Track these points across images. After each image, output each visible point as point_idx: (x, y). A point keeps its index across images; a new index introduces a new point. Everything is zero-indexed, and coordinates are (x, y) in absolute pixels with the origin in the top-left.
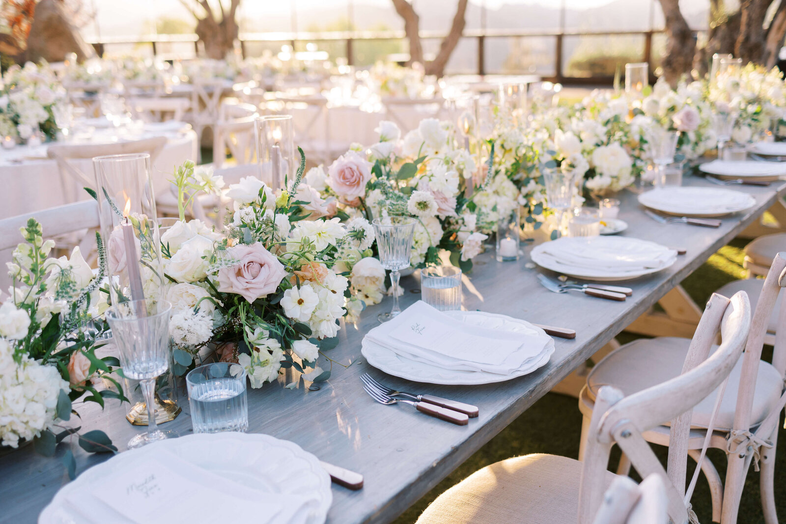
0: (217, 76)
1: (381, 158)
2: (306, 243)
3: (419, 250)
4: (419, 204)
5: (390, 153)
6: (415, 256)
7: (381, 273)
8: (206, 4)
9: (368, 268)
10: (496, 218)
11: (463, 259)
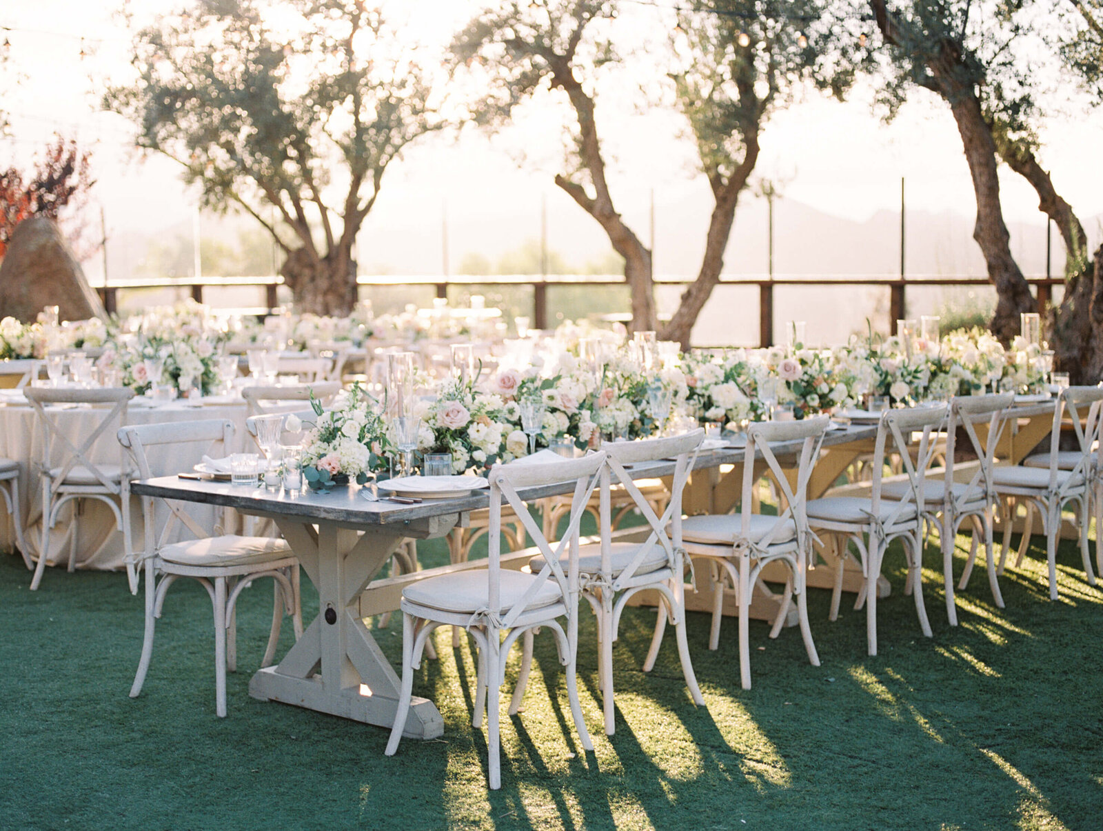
1: (530, 376)
2: (481, 406)
3: (550, 431)
4: (549, 398)
5: (537, 374)
6: (549, 435)
7: (525, 440)
8: (301, 224)
9: (517, 436)
10: (612, 422)
11: (582, 440)
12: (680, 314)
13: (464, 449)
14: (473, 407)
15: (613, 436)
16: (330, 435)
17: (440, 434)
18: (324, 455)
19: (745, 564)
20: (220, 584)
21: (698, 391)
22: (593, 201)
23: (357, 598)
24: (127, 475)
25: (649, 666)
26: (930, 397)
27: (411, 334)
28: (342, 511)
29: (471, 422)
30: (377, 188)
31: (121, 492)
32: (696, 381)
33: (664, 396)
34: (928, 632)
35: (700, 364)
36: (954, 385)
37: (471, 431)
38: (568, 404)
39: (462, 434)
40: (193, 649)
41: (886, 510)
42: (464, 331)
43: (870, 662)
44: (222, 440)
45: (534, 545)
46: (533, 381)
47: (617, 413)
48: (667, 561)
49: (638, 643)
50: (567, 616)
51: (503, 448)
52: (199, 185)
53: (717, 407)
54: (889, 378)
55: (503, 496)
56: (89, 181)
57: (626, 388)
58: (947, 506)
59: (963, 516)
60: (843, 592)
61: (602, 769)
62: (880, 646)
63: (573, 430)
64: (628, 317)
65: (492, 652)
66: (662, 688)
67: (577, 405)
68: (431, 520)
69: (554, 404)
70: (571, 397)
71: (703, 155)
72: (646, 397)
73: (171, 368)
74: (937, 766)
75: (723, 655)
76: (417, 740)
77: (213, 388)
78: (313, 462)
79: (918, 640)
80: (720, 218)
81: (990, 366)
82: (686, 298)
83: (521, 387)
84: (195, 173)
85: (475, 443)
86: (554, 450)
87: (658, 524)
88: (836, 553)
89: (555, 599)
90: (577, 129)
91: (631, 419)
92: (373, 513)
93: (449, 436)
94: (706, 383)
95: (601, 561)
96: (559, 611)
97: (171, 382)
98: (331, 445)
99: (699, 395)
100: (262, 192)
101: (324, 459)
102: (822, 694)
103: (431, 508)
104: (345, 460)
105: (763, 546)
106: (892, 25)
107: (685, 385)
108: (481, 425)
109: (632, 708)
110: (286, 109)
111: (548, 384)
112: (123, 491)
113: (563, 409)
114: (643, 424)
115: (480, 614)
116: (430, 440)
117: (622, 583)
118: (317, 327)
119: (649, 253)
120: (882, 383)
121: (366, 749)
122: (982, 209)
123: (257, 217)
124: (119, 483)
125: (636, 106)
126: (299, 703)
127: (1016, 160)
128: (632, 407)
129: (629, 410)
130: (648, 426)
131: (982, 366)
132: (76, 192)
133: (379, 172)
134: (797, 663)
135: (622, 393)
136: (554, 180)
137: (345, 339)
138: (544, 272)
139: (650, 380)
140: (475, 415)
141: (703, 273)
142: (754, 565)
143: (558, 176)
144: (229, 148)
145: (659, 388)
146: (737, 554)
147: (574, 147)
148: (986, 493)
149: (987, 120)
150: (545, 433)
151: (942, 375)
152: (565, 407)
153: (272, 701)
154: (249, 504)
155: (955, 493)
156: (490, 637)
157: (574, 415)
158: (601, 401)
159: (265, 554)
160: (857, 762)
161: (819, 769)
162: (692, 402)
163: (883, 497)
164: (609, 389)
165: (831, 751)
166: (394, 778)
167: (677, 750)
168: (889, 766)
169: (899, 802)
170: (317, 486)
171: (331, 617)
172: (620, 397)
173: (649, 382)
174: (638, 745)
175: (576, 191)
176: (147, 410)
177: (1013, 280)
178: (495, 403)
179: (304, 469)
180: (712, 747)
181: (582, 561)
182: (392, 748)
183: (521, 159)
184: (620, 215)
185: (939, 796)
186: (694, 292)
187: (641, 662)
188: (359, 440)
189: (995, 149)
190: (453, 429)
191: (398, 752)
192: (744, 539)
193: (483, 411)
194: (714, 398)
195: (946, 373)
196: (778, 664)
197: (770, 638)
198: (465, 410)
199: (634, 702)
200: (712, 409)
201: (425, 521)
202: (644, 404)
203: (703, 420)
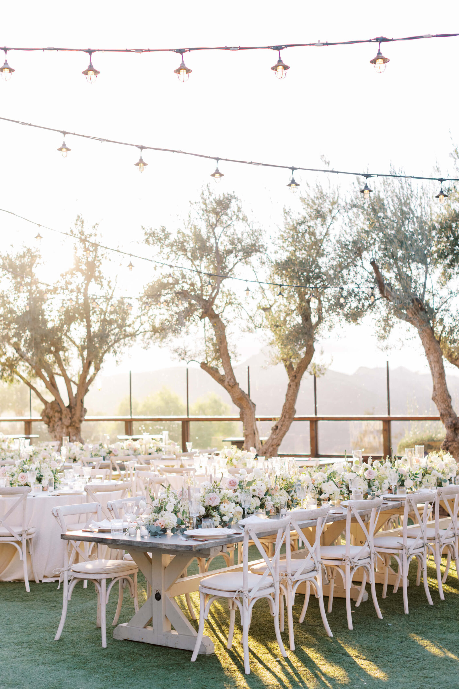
2: (225, 495)
3: (253, 507)
4: (253, 490)
5: (244, 479)
7: (242, 511)
9: (238, 509)
10: (279, 501)
12: (271, 438)
13: (218, 516)
14: (221, 496)
15: (280, 508)
16: (159, 510)
17: (207, 508)
18: (157, 519)
19: (348, 568)
20: (103, 582)
22: (223, 376)
23: (170, 588)
25: (301, 620)
26: (423, 486)
28: (174, 545)
29: (221, 503)
30: (98, 369)
31: (22, 540)
34: (431, 602)
36: (434, 481)
37: (221, 507)
38: (260, 493)
39: (217, 508)
40: (74, 618)
41: (410, 543)
43: (406, 617)
45: (262, 558)
46: (243, 482)
47: (280, 498)
48: (315, 567)
50: (275, 593)
53: (325, 493)
54: (403, 478)
55: (250, 536)
57: (284, 485)
58: (437, 541)
59: (445, 545)
60: (388, 585)
62: (410, 610)
63: (263, 506)
65: (245, 609)
66: (310, 630)
67: (265, 493)
68: (211, 549)
69: (254, 494)
70: (261, 490)
72: (294, 490)
74: (447, 660)
75: (335, 615)
76: (203, 655)
78: (152, 523)
79: (427, 607)
80: (293, 387)
81: (451, 470)
82: (275, 429)
85: (223, 513)
86: (256, 515)
87: (311, 550)
88: (385, 564)
89: (270, 585)
91: (287, 500)
92: (190, 546)
93: (211, 509)
94: (319, 482)
95: (286, 568)
96: (271, 590)
98: (160, 515)
99: (316, 487)
101: (157, 522)
102: (387, 631)
103: (213, 543)
104: (166, 522)
105: (356, 560)
106: (387, 290)
108: (226, 504)
111: (250, 483)
112: (23, 539)
113: (258, 496)
114: (292, 502)
115: (239, 592)
116: (203, 511)
117: (296, 578)
119: (254, 405)
120: (400, 479)
121: (181, 659)
122: (436, 385)
124: (21, 535)
126: (141, 640)
127: (452, 358)
128: (287, 494)
129: (285, 495)
130: (295, 503)
131: (446, 470)
134: (372, 618)
135: (282, 487)
136: (200, 366)
140: (222, 499)
142: (352, 569)
143: (202, 363)
145: (300, 485)
146: (344, 564)
148: (455, 535)
149: (437, 339)
150: (251, 507)
151: (427, 475)
153: (125, 640)
154: (125, 543)
155: (441, 534)
157: (263, 498)
158: (273, 491)
160: (410, 659)
161: (393, 662)
162: (314, 491)
163: (408, 537)
165: (397, 655)
166: (199, 670)
168: (425, 660)
169: (433, 675)
170: (154, 534)
171: (158, 597)
172: (281, 489)
173: (295, 482)
175: (213, 372)
177: (454, 422)
178: (230, 493)
179: (147, 526)
180: (342, 654)
181: (280, 567)
182: (194, 658)
184: (239, 384)
185: (450, 672)
186: (280, 426)
188: (173, 512)
189: (442, 354)
190: (213, 506)
191: (197, 660)
192: (347, 557)
193: (226, 498)
194: (323, 489)
195: (430, 474)
196: (363, 619)
197: (356, 607)
198: (218, 497)
200: (323, 494)
201: (209, 549)
202: (293, 493)
203: (319, 500)
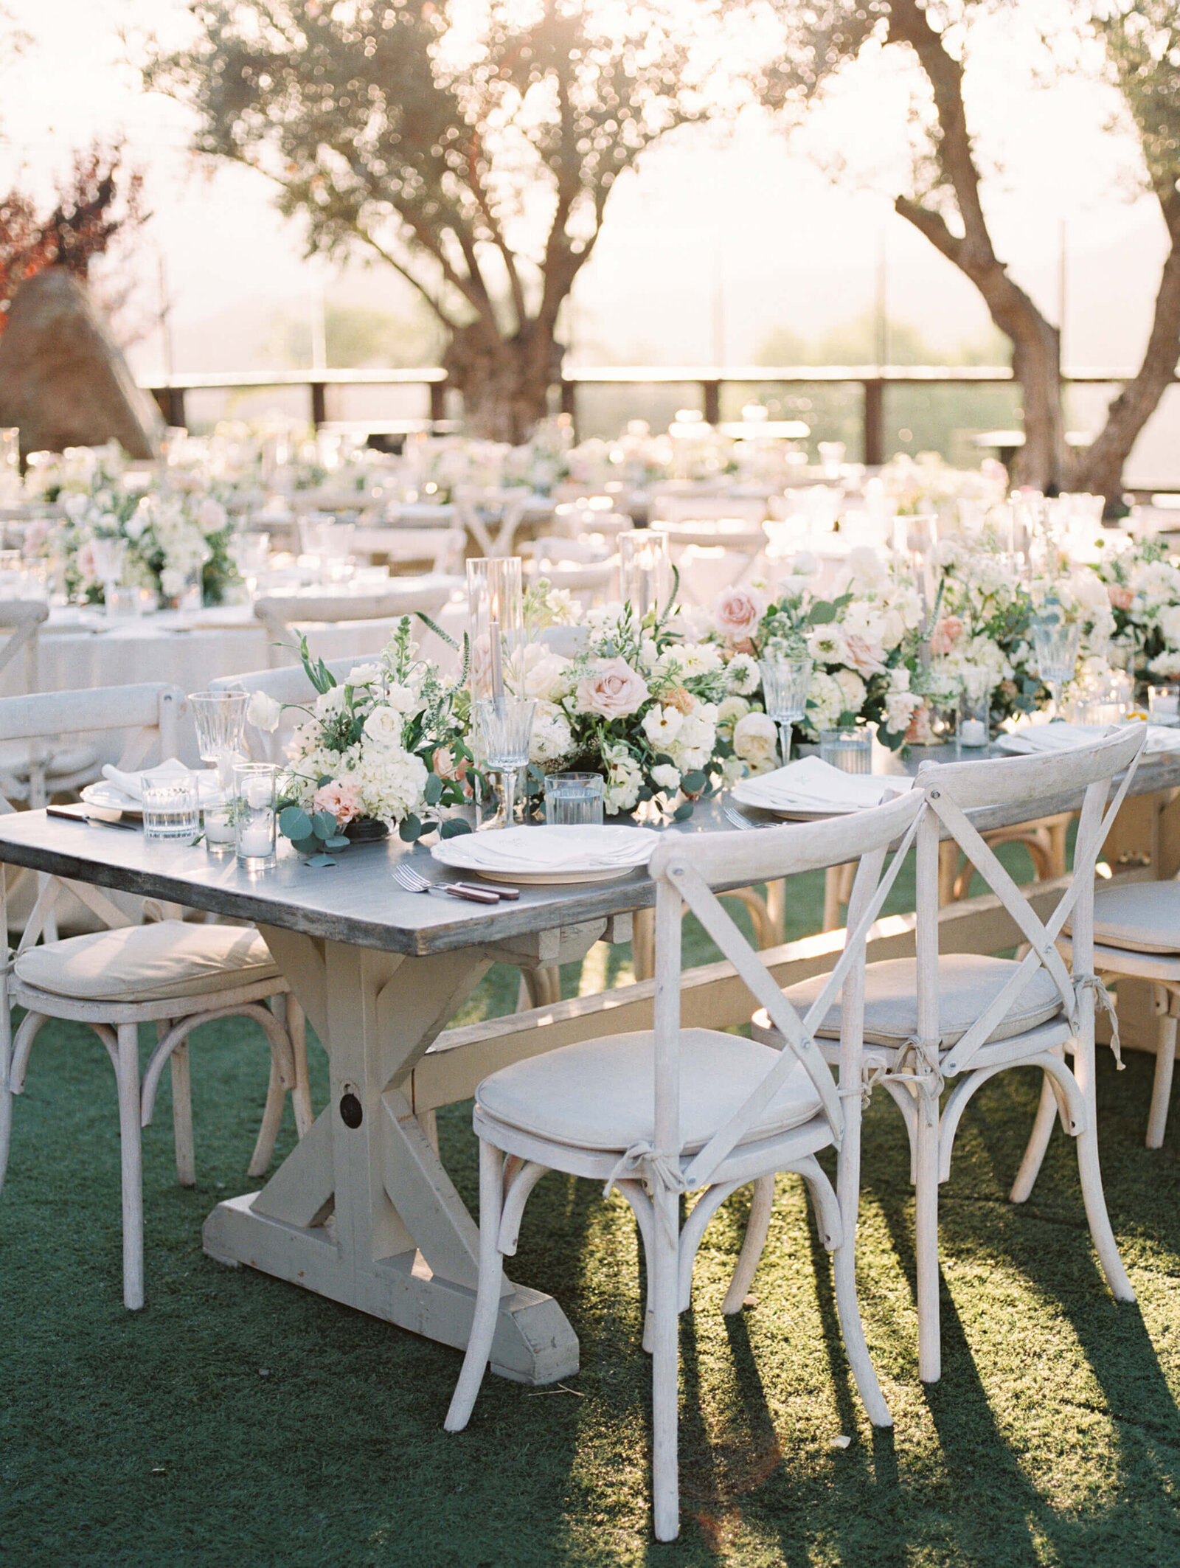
0: (508, 483)
1: (789, 596)
2: (675, 668)
3: (827, 712)
4: (822, 644)
5: (803, 590)
6: (822, 720)
7: (771, 732)
8: (473, 284)
9: (755, 725)
10: (957, 689)
11: (891, 730)
12: (1105, 437)
13: (633, 764)
14: (658, 670)
15: (958, 714)
16: (345, 735)
17: (585, 727)
18: (330, 779)
20: (127, 1036)
21: (1135, 618)
22: (959, 241)
23: (408, 1072)
24: (42, 764)
25: (1022, 1191)
27: (638, 474)
28: (338, 920)
29: (652, 701)
30: (600, 221)
32: (1130, 597)
33: (1064, 635)
35: (1141, 563)
37: (651, 724)
38: (863, 657)
39: (630, 729)
42: (732, 468)
44: (157, 726)
46: (795, 604)
47: (967, 670)
48: (1061, 1006)
49: (1003, 1124)
50: (838, 1147)
51: (723, 749)
52: (303, 218)
53: (1173, 651)
56: (141, 214)
57: (988, 614)
61: (908, 1484)
63: (873, 708)
64: (1015, 438)
66: (1047, 1250)
67: (885, 657)
68: (543, 934)
69: (833, 658)
70: (869, 641)
71: (1152, 159)
72: (1028, 637)
73: (149, 553)
76: (520, 1386)
77: (229, 592)
78: (308, 792)
80: (1177, 270)
82: (1117, 408)
83: (766, 623)
84: (297, 195)
85: (660, 748)
86: (833, 757)
89: (809, 1115)
90: (932, 114)
91: (997, 680)
92: (402, 931)
93: (601, 734)
94: (1151, 601)
95: (916, 1011)
96: (819, 1139)
97: (149, 579)
98: (345, 757)
99: (1136, 626)
100: (410, 230)
101: (328, 788)
103: (537, 912)
104: (371, 791)
107: (1109, 609)
108: (671, 710)
109: (984, 1306)
110: (439, 84)
111: (824, 613)
113: (852, 665)
114: (1021, 690)
115: (638, 1154)
116: (561, 742)
117: (960, 1060)
118: (472, 462)
119: (1056, 333)
123: (404, 272)
124: (26, 779)
125: (1035, 74)
126: (296, 1280)
128: (1000, 654)
129: (991, 662)
132: (120, 230)
133: (601, 195)
135: (981, 625)
136: (893, 205)
137: (521, 482)
138: (882, 361)
139: (1037, 600)
140: (660, 686)
141: (1147, 365)
143: (901, 197)
144: (350, 152)
145: (1054, 618)
147: (930, 148)
150: (814, 716)
152: (857, 661)
153: (245, 1268)
156: (657, 1209)
157: (875, 677)
158: (937, 641)
159: (224, 973)
162: (1122, 639)
164: (953, 619)
167: (1073, 1437)
171: (352, 1112)
172: (976, 634)
173: (1035, 606)
174: (988, 1416)
175: (930, 224)
176: (86, 636)
178: (704, 659)
179: (283, 806)
180: (1149, 1426)
181: (870, 1009)
182: (459, 1411)
183: (835, 169)
184: (1005, 266)
186: (1131, 399)
187: (1008, 1181)
188: (410, 747)
190: (610, 719)
191: (474, 1422)
193: (679, 679)
194: (1167, 632)
198: (637, 677)
199: (989, 1288)
200: (1164, 656)
201: (534, 936)
202: (1023, 650)
203: (1145, 678)
